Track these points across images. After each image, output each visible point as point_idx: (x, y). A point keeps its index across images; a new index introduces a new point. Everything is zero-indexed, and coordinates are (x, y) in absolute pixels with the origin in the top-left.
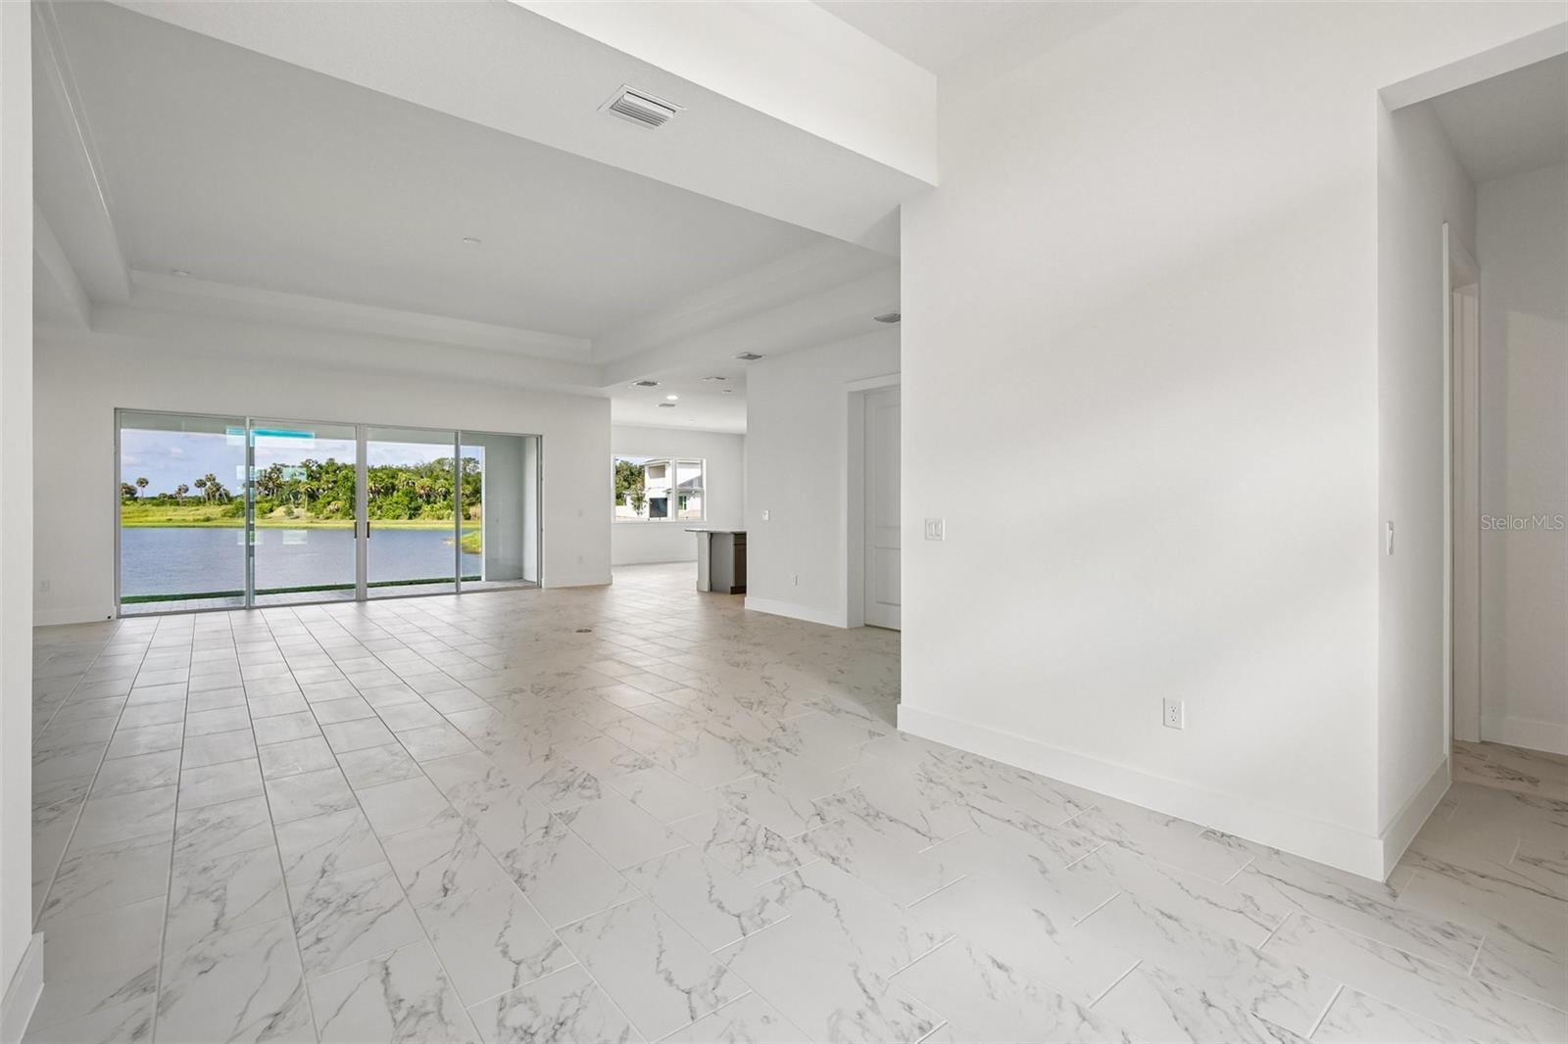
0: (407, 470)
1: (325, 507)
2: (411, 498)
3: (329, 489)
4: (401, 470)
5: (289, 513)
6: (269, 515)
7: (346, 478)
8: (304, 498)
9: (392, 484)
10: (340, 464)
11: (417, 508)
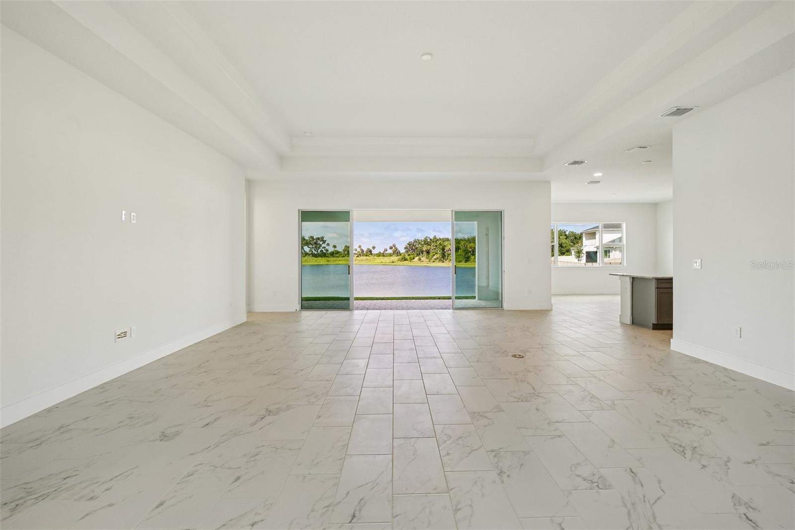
0: (465, 240)
1: (432, 257)
2: (466, 253)
3: (434, 249)
4: (461, 240)
5: (420, 259)
6: (413, 260)
7: (440, 244)
8: (425, 253)
9: (458, 246)
10: (438, 238)
11: (469, 257)
